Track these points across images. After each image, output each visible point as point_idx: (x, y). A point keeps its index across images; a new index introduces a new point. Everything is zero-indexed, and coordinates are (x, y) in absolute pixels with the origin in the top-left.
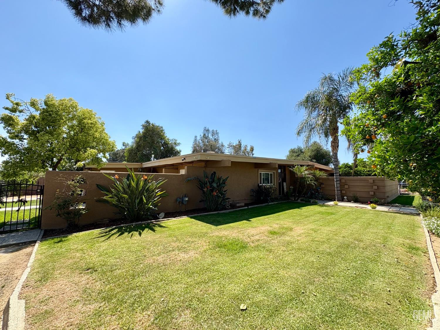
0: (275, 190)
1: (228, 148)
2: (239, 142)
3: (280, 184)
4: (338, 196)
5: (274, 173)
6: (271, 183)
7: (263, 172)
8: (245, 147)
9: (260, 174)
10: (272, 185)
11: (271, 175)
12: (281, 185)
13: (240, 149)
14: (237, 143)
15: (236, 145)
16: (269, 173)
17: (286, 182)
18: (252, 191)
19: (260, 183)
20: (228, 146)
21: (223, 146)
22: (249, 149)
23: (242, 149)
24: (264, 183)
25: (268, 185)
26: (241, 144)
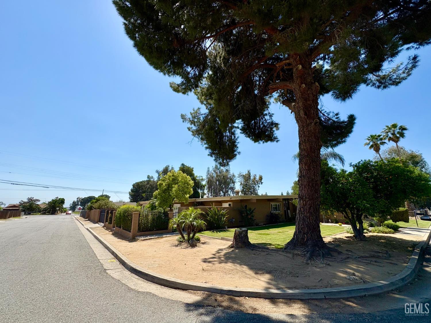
0: (281, 216)
1: (238, 177)
2: (249, 172)
3: (285, 211)
4: (325, 219)
5: (280, 204)
6: (279, 210)
7: (273, 204)
8: (255, 177)
9: (272, 205)
10: (280, 212)
11: (279, 205)
12: (286, 213)
13: (250, 178)
14: (247, 172)
15: (246, 174)
16: (277, 204)
17: (290, 210)
18: (267, 216)
19: (272, 211)
20: (238, 176)
21: (234, 176)
22: (258, 178)
23: (251, 178)
24: (274, 211)
25: (277, 212)
26: (250, 174)
